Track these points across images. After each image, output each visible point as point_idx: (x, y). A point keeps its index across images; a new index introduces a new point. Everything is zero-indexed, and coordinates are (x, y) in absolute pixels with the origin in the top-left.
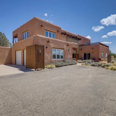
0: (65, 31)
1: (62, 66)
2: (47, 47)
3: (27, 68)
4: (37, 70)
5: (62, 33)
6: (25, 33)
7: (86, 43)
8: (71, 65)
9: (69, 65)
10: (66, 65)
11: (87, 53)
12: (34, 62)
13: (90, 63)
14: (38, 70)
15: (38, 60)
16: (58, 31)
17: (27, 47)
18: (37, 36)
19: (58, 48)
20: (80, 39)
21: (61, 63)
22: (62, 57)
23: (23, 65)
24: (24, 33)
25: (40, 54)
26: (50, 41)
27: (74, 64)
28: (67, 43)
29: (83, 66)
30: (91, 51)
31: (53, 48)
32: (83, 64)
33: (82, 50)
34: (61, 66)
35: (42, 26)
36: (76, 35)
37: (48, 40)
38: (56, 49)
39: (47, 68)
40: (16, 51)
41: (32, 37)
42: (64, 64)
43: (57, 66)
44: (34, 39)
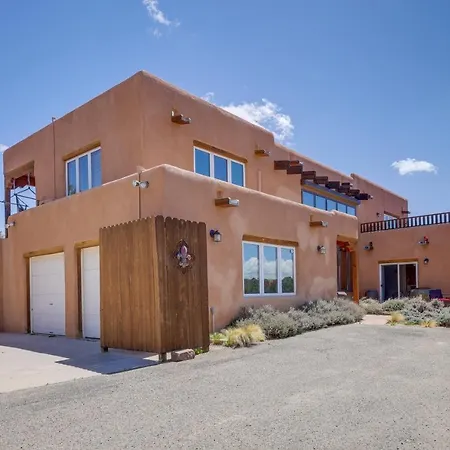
0: (292, 155)
1: (299, 333)
2: (217, 233)
3: (106, 349)
4: (169, 356)
5: (279, 165)
6: (83, 161)
7: (389, 218)
8: (338, 323)
9: (330, 325)
10: (314, 328)
11: (399, 264)
12: (152, 315)
13: (427, 312)
14: (175, 359)
15: (172, 305)
16: (260, 153)
17: (103, 231)
18: (163, 169)
19: (268, 241)
20: (365, 197)
21: (290, 316)
22: (288, 285)
23: (74, 331)
24: (77, 159)
25: (185, 271)
26: (232, 202)
27: (351, 322)
28: (312, 215)
29: (398, 326)
30: (419, 253)
31: (246, 238)
32: (395, 321)
33: (372, 248)
34: (291, 334)
35: (177, 120)
36: (343, 177)
37: (219, 193)
38: (262, 245)
39: (218, 343)
40: (33, 254)
41: (134, 178)
42: (306, 319)
43: (273, 335)
44: (143, 186)
